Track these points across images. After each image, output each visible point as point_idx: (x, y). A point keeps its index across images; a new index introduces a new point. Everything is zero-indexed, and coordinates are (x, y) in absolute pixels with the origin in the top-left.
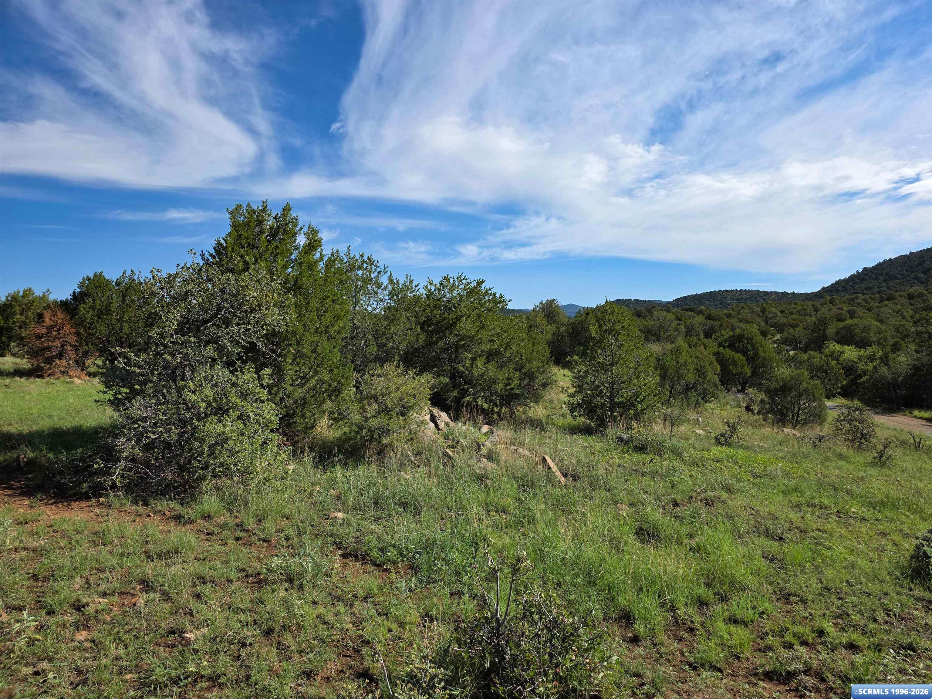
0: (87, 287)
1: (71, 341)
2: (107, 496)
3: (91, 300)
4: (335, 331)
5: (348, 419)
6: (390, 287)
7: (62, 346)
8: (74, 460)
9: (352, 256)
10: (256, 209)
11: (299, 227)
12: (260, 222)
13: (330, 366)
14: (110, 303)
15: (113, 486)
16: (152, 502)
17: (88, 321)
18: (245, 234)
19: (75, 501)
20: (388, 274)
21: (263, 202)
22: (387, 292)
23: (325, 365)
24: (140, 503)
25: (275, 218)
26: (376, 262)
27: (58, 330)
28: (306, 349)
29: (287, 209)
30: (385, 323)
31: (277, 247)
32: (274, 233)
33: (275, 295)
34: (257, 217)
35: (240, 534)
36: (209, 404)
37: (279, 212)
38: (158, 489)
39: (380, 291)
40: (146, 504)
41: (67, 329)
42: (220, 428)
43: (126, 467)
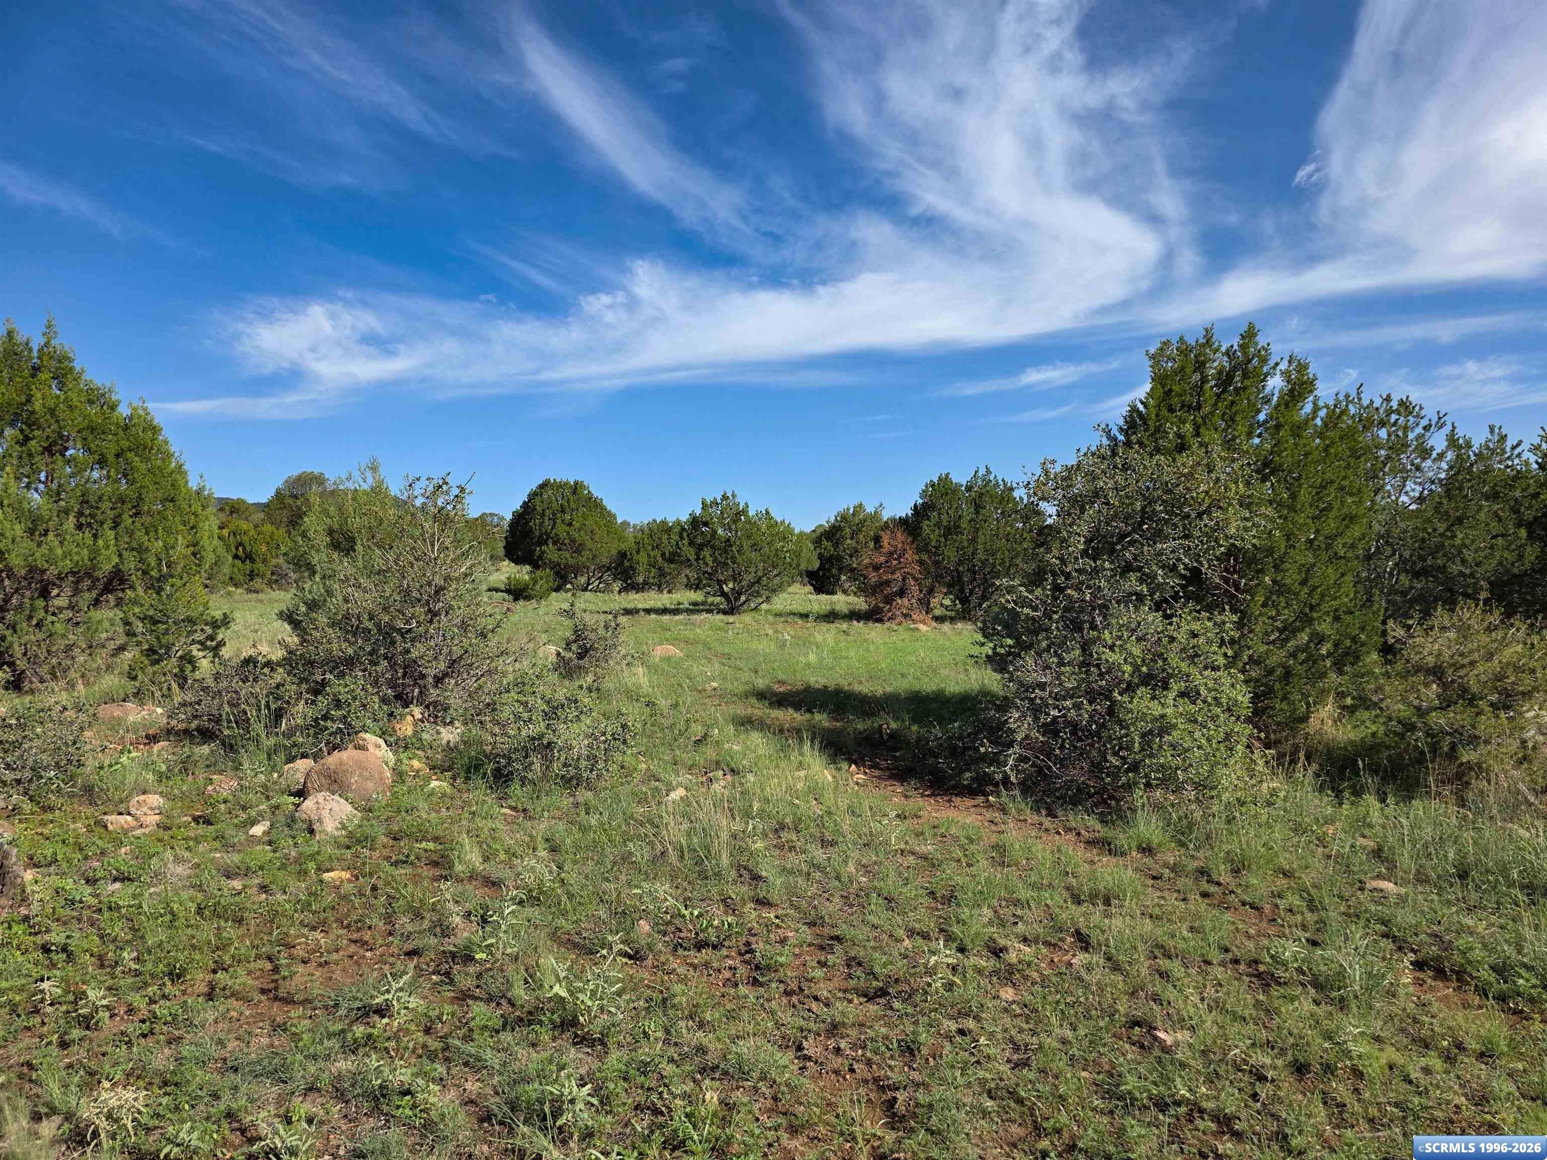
0: (931, 496)
1: (914, 572)
2: (998, 796)
3: (935, 514)
4: (1344, 545)
5: (1381, 709)
6: (1450, 455)
7: (904, 580)
8: (951, 738)
9: (1365, 402)
10: (1194, 344)
11: (1271, 363)
12: (1200, 366)
13: (1336, 610)
14: (960, 517)
15: (1006, 781)
16: (1060, 813)
17: (933, 544)
18: (1176, 388)
19: (957, 795)
20: (1447, 429)
21: (1206, 330)
22: (1444, 466)
23: (1325, 607)
24: (1044, 812)
25: (1227, 353)
26: (1417, 408)
27: (900, 557)
28: (1291, 577)
29: (1249, 335)
30: (1441, 527)
31: (1233, 402)
32: (1225, 380)
33: (1241, 486)
34: (1196, 356)
35: (1206, 887)
36: (1136, 668)
37: (1236, 342)
38: (1066, 794)
39: (1429, 463)
40: (1051, 814)
41: (910, 556)
42: (1156, 709)
43: (1021, 755)
